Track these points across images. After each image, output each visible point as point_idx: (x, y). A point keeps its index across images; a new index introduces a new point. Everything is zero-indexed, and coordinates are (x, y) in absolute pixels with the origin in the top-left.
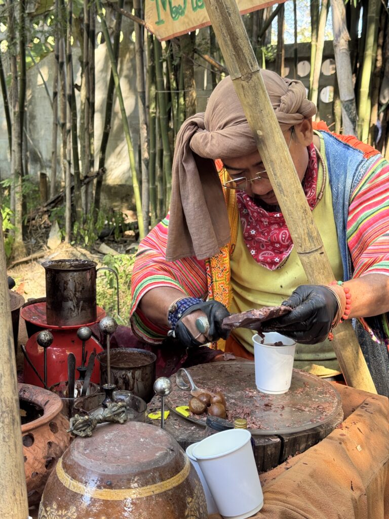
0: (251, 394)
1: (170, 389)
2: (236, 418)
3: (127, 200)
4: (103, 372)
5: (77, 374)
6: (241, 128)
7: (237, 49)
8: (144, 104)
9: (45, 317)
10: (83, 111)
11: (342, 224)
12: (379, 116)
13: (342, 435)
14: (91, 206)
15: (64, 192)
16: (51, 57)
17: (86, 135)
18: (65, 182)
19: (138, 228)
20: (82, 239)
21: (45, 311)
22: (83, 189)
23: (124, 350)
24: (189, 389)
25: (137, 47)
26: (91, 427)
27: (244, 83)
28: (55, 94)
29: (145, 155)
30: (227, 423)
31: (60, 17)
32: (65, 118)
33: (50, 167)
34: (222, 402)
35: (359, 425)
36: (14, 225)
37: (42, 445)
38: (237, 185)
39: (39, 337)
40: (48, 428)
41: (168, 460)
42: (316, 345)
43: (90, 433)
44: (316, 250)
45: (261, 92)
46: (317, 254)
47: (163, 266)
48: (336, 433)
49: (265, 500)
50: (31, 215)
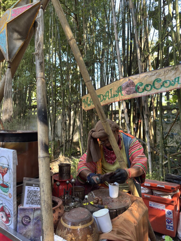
0: (108, 198)
1: (89, 198)
2: (105, 205)
3: (78, 145)
4: (72, 192)
5: (66, 193)
6: (103, 131)
7: (102, 116)
8: (82, 124)
9: (58, 178)
10: (68, 126)
11: (127, 154)
12: (135, 126)
13: (131, 209)
14: (70, 147)
15: (63, 144)
16: (61, 114)
17: (69, 131)
18: (64, 141)
19: (80, 152)
20: (67, 155)
21: (58, 176)
22: (68, 143)
23: (77, 186)
24: (93, 197)
25: (80, 112)
26: (70, 209)
27: (104, 123)
28: (62, 122)
29: (82, 135)
30: (102, 206)
31: (63, 106)
32: (64, 127)
33: (60, 138)
34: (101, 200)
35: (135, 206)
36: (51, 152)
37: (57, 213)
38: (103, 144)
39: (57, 184)
40: (59, 208)
41: (88, 218)
42: (123, 184)
43: (69, 211)
44: (123, 161)
45: (108, 125)
46: (123, 162)
47: (85, 164)
48: (130, 208)
49: (113, 227)
50: (56, 150)
